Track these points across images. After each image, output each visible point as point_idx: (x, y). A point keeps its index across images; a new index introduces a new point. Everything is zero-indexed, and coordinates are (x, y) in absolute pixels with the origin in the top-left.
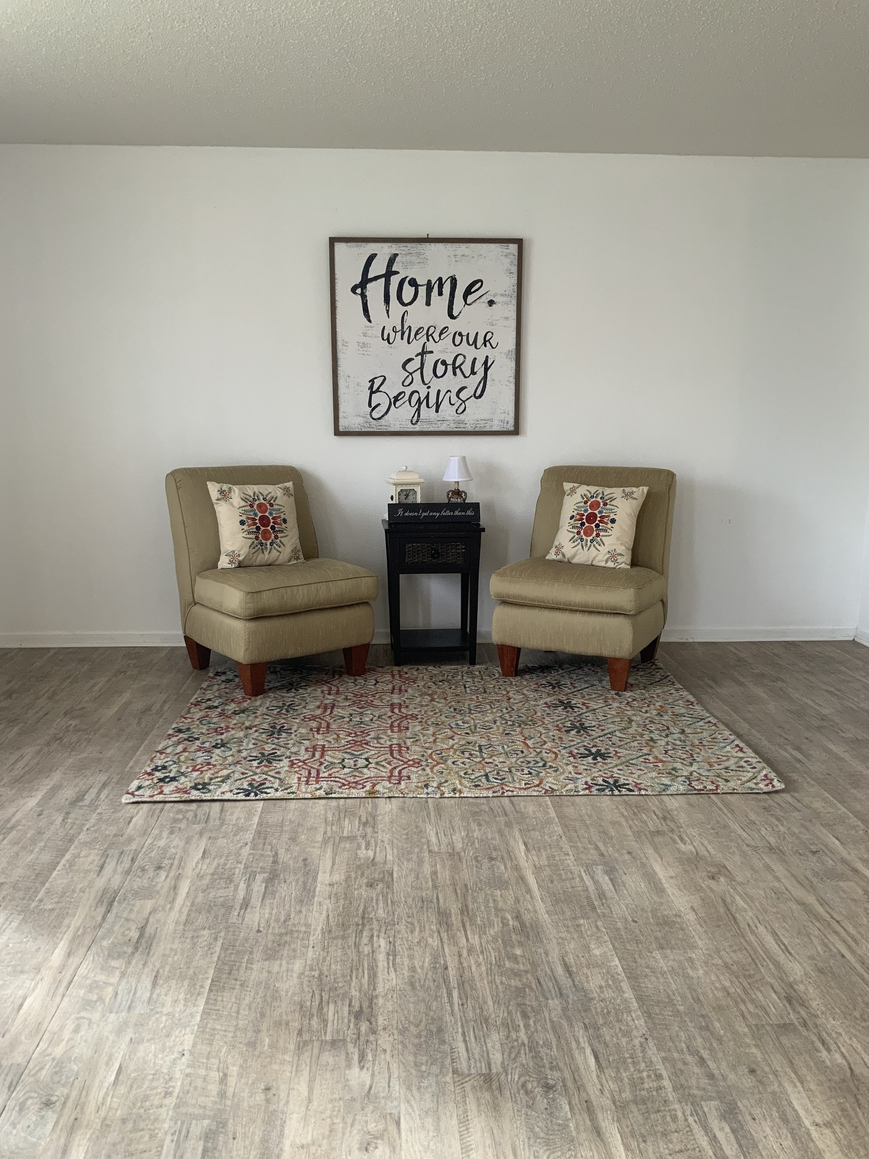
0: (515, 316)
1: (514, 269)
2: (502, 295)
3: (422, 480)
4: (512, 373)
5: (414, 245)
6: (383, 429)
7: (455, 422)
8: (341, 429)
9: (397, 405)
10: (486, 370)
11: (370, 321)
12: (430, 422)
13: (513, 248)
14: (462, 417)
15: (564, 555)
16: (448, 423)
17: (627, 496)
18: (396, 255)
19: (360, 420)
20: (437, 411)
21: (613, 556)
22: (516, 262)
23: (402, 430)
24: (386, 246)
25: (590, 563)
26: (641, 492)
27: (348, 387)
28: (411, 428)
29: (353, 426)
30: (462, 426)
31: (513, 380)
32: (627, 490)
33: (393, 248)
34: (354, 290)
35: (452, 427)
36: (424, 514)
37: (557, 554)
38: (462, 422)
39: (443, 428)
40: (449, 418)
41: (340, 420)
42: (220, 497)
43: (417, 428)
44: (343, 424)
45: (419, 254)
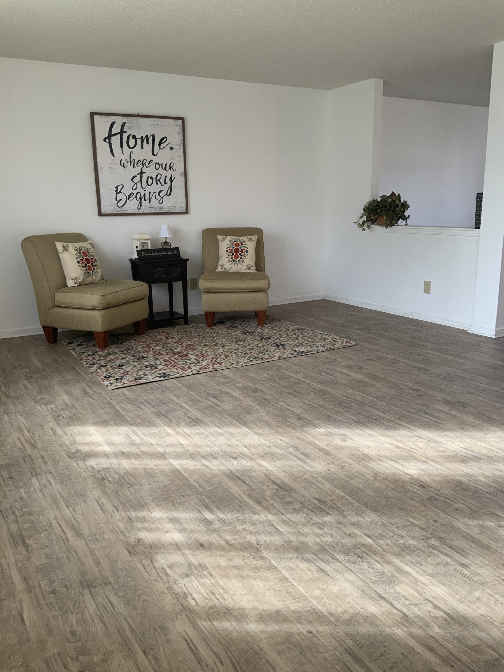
0: (183, 155)
1: (181, 132)
2: (176, 145)
3: (150, 237)
4: (183, 183)
5: (133, 118)
6: (124, 212)
7: (159, 208)
8: (103, 213)
9: (130, 200)
10: (172, 181)
11: (114, 156)
12: (146, 208)
13: (180, 122)
14: (161, 205)
15: (225, 269)
16: (155, 208)
17: (250, 240)
18: (125, 123)
19: (112, 208)
20: (150, 203)
21: (249, 267)
22: (182, 129)
23: (133, 212)
24: (120, 117)
25: (238, 271)
26: (255, 237)
27: (104, 190)
28: (138, 211)
29: (108, 211)
30: (162, 210)
31: (184, 187)
32: (249, 237)
33: (124, 119)
34: (105, 140)
35: (157, 211)
36: (154, 254)
37: (221, 269)
38: (162, 208)
39: (153, 211)
40: (156, 206)
41: (102, 208)
42: (64, 249)
43: (141, 211)
44: (104, 210)
45: (136, 123)
